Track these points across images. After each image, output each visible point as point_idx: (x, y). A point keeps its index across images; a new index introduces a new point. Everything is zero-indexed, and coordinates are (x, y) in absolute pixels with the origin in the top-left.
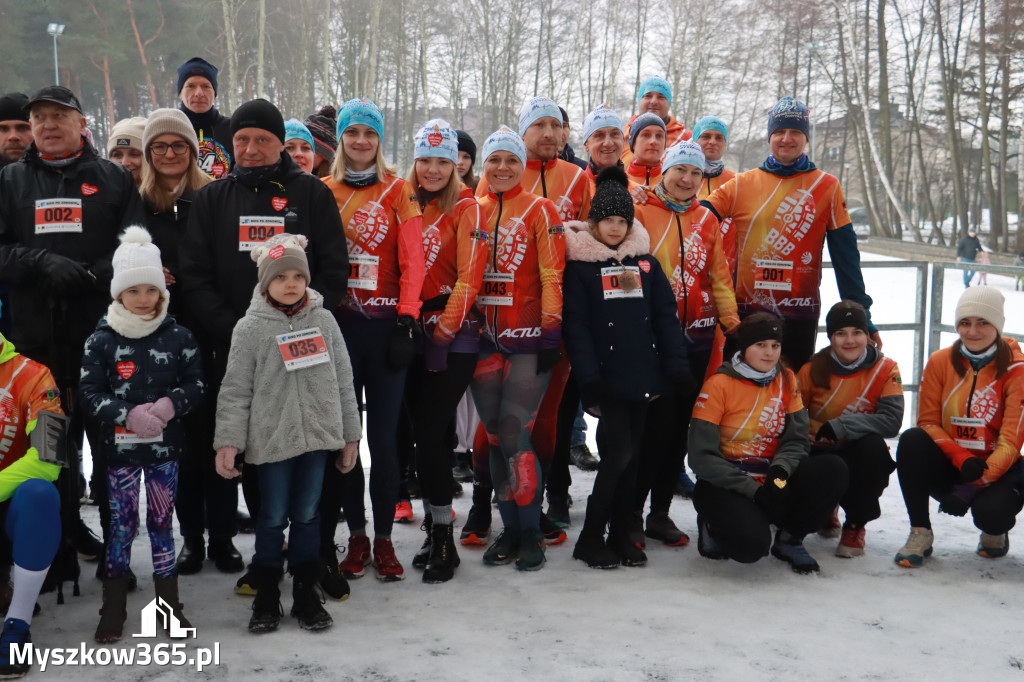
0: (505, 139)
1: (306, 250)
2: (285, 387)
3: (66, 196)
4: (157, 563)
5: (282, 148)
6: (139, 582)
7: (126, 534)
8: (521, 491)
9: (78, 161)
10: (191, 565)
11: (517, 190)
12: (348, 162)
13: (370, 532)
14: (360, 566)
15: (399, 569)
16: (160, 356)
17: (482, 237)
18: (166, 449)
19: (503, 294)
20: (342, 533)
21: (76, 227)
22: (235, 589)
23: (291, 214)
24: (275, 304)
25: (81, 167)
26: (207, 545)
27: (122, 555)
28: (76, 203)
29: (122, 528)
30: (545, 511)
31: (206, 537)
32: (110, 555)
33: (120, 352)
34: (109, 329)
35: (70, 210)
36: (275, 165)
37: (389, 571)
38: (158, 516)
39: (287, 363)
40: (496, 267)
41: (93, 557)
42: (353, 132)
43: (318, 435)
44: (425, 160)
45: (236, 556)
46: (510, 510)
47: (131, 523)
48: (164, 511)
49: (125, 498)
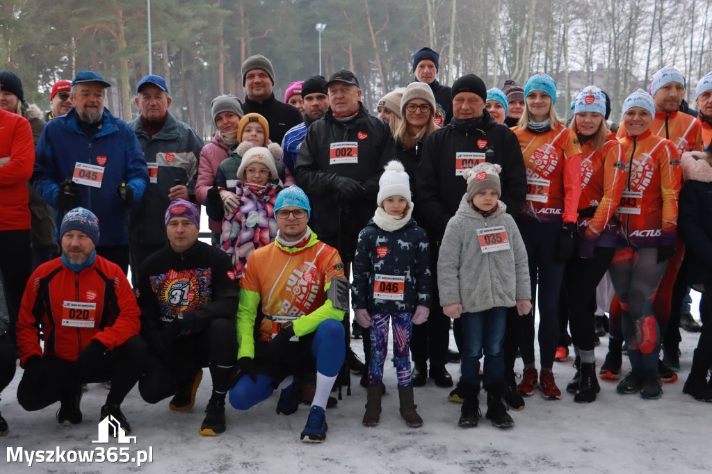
0: (640, 98)
1: (500, 175)
2: (481, 264)
3: (348, 141)
4: (400, 377)
5: (484, 107)
6: (387, 390)
7: (380, 357)
8: (645, 343)
9: (356, 117)
10: (419, 381)
11: (647, 134)
12: (530, 116)
13: (538, 365)
14: (531, 388)
15: (558, 392)
16: (404, 244)
17: (622, 166)
18: (404, 305)
19: (634, 206)
20: (519, 365)
21: (354, 160)
22: (448, 397)
23: (490, 151)
24: (476, 209)
25: (358, 121)
26: (428, 368)
27: (378, 370)
28: (354, 145)
29: (378, 352)
30: (661, 358)
31: (428, 363)
32: (370, 370)
33: (379, 240)
34: (375, 226)
35: (350, 149)
36: (480, 118)
37: (551, 392)
38: (400, 347)
39: (482, 248)
40: (630, 188)
41: (358, 372)
42: (532, 96)
43: (501, 297)
44: (583, 114)
45: (447, 376)
46: (636, 357)
47: (383, 350)
48: (403, 344)
49: (379, 333)
